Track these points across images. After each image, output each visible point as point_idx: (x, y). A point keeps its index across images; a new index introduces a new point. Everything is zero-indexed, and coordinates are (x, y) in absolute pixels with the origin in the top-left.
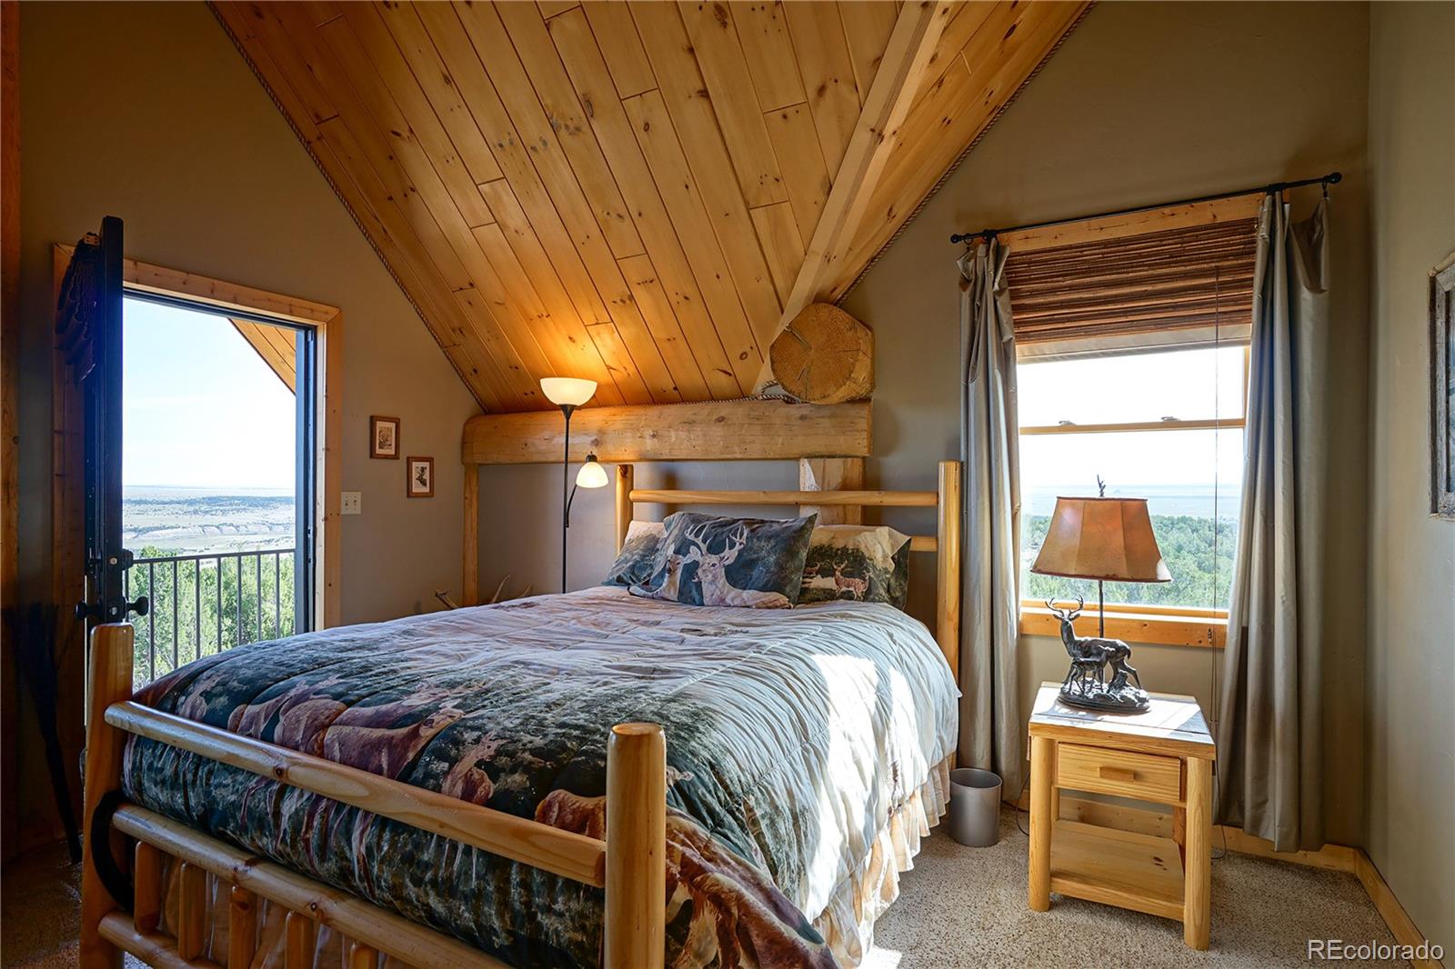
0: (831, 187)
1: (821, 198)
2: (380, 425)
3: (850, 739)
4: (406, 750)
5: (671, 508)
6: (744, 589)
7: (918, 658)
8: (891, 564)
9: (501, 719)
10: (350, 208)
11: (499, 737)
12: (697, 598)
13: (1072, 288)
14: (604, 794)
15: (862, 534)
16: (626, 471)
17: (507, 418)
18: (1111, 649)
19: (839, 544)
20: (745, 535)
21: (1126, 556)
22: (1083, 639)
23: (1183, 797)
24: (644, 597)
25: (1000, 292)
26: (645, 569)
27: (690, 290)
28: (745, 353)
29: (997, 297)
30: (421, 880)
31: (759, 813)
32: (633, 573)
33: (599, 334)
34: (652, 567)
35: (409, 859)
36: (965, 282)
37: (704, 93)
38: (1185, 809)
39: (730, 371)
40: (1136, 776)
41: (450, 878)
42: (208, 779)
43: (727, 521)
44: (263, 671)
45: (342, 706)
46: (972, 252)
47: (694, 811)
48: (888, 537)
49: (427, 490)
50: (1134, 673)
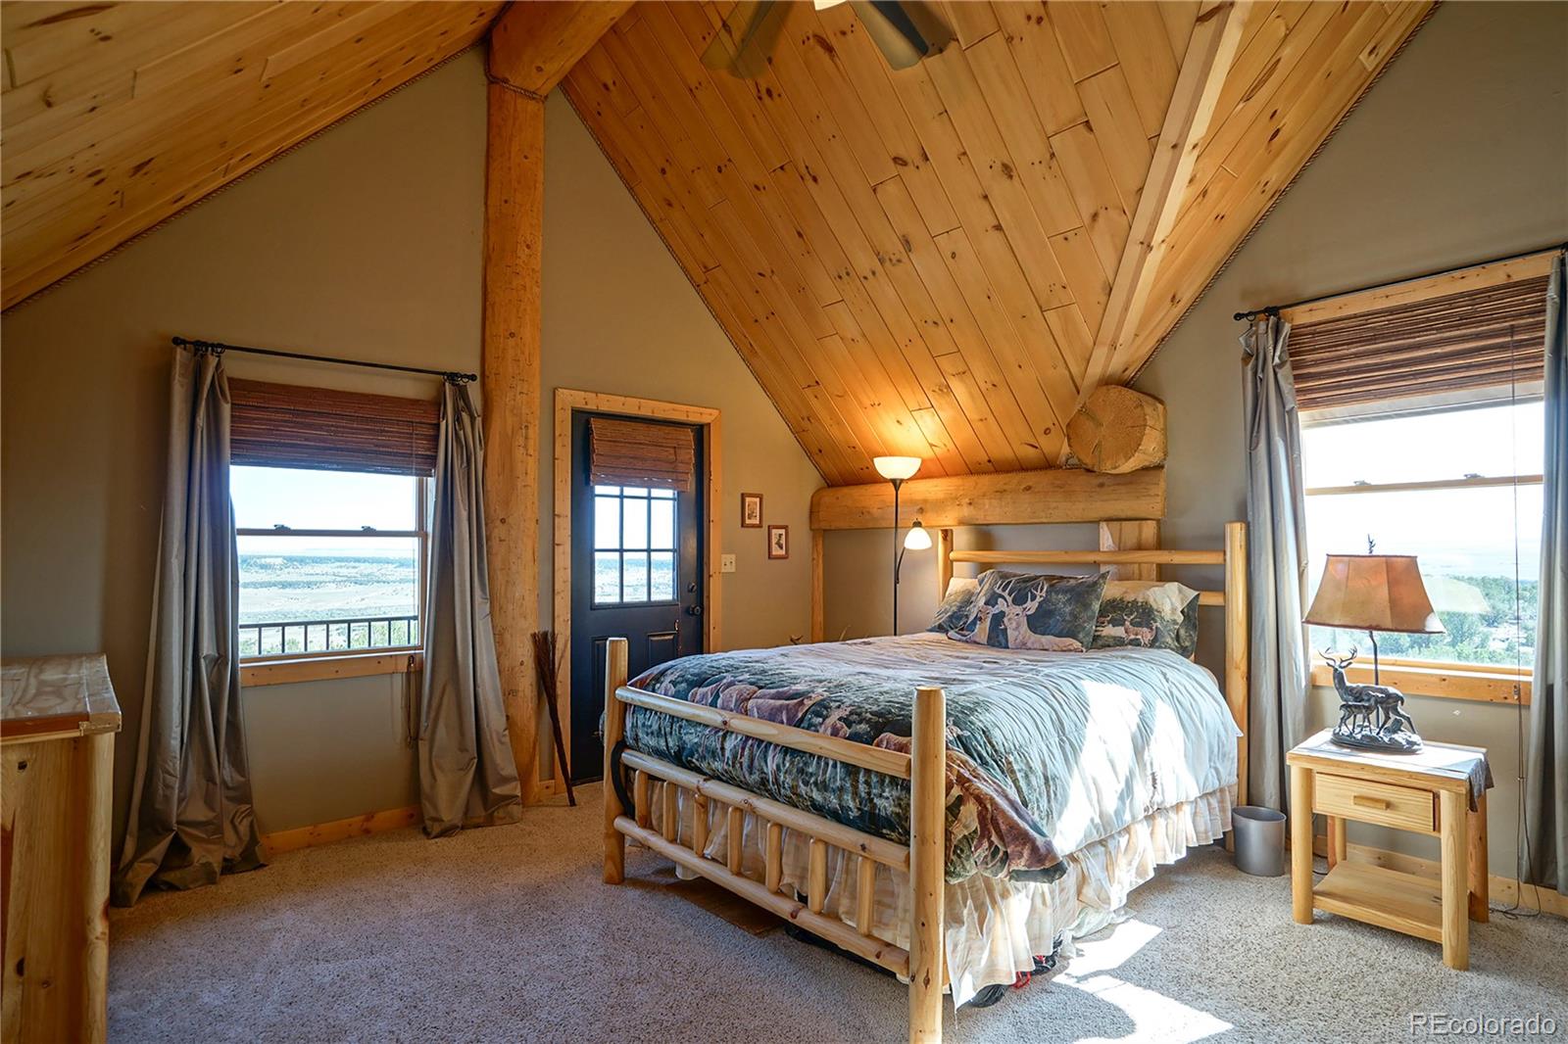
0: (1111, 289)
1: (1103, 299)
2: (748, 500)
3: (1105, 742)
4: (797, 712)
5: (983, 567)
6: (1043, 634)
7: (1191, 695)
8: (1179, 617)
9: (851, 698)
10: (726, 330)
11: (851, 705)
12: (1003, 641)
13: (1358, 356)
14: (911, 736)
15: (1152, 590)
16: (947, 534)
17: (846, 490)
18: (1380, 695)
19: (1130, 598)
20: (1045, 589)
21: (1391, 609)
22: (1354, 685)
23: (1436, 827)
24: (959, 641)
25: (1282, 364)
26: (961, 619)
27: (996, 379)
28: (1048, 429)
29: (1277, 370)
30: (808, 782)
31: (1016, 767)
32: (952, 622)
33: (921, 417)
34: (967, 617)
35: (801, 771)
36: (1247, 357)
37: (998, 228)
38: (1440, 839)
39: (1037, 445)
40: (1389, 805)
41: (824, 781)
42: (680, 730)
43: (1030, 578)
44: (703, 669)
45: (756, 688)
46: (1254, 328)
47: (968, 751)
48: (1177, 592)
49: (783, 552)
50: (1408, 719)
